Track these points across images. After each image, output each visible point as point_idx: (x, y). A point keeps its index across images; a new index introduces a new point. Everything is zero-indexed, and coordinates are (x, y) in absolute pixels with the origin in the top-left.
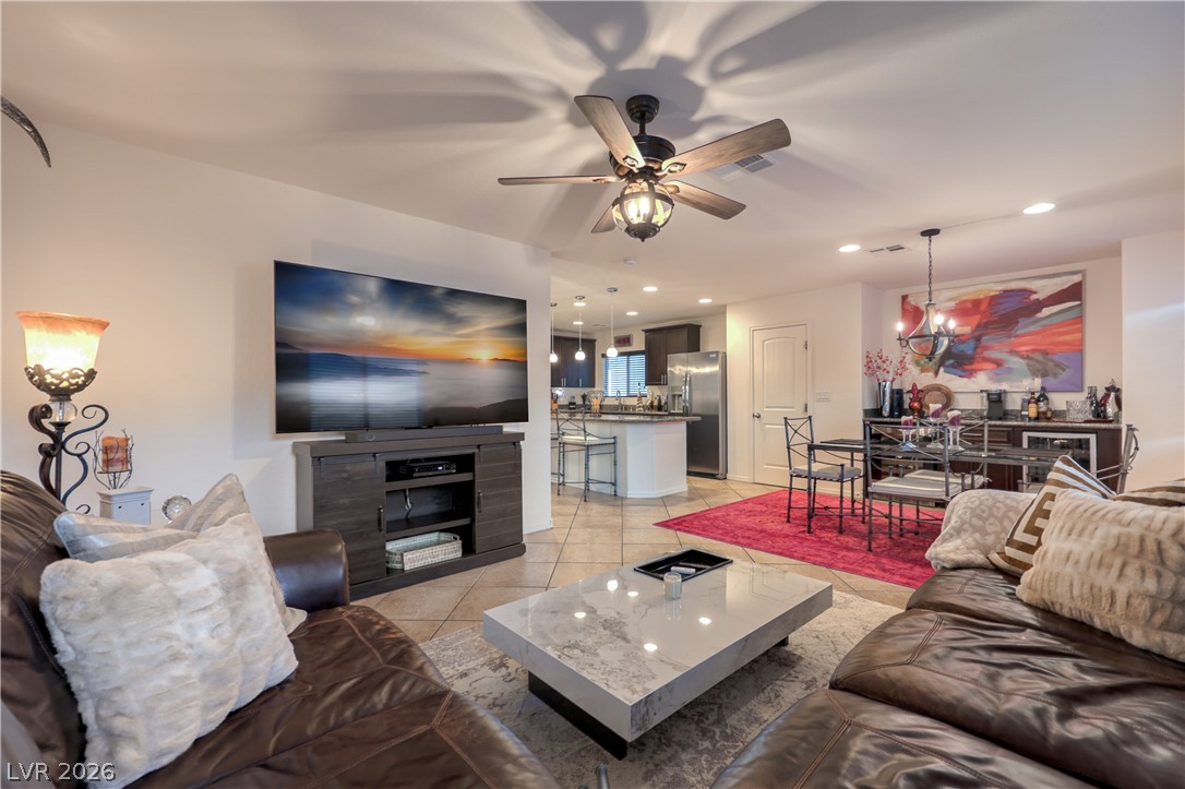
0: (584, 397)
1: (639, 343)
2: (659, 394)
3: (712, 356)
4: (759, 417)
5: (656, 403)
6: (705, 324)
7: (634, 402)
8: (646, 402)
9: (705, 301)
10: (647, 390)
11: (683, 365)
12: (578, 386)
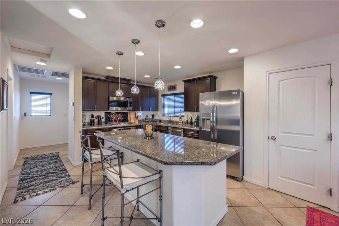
0: (153, 116)
1: (180, 88)
2: (191, 116)
3: (233, 93)
4: (274, 139)
5: (189, 121)
6: (219, 76)
7: (177, 119)
8: (184, 119)
9: (233, 51)
10: (185, 114)
11: (211, 100)
12: (149, 111)
